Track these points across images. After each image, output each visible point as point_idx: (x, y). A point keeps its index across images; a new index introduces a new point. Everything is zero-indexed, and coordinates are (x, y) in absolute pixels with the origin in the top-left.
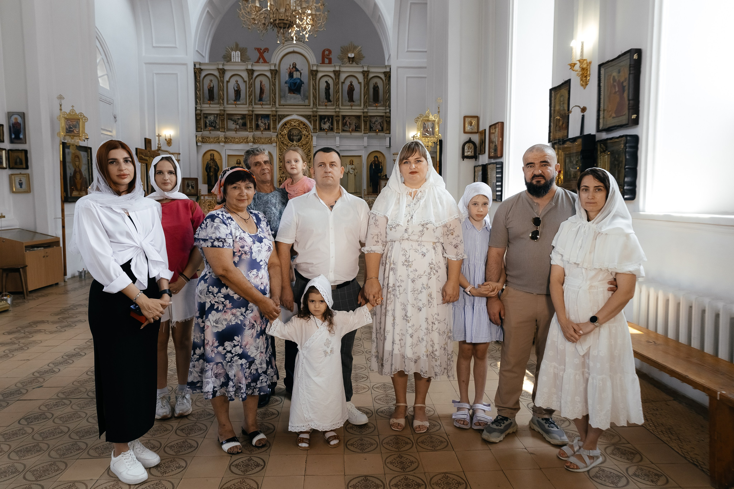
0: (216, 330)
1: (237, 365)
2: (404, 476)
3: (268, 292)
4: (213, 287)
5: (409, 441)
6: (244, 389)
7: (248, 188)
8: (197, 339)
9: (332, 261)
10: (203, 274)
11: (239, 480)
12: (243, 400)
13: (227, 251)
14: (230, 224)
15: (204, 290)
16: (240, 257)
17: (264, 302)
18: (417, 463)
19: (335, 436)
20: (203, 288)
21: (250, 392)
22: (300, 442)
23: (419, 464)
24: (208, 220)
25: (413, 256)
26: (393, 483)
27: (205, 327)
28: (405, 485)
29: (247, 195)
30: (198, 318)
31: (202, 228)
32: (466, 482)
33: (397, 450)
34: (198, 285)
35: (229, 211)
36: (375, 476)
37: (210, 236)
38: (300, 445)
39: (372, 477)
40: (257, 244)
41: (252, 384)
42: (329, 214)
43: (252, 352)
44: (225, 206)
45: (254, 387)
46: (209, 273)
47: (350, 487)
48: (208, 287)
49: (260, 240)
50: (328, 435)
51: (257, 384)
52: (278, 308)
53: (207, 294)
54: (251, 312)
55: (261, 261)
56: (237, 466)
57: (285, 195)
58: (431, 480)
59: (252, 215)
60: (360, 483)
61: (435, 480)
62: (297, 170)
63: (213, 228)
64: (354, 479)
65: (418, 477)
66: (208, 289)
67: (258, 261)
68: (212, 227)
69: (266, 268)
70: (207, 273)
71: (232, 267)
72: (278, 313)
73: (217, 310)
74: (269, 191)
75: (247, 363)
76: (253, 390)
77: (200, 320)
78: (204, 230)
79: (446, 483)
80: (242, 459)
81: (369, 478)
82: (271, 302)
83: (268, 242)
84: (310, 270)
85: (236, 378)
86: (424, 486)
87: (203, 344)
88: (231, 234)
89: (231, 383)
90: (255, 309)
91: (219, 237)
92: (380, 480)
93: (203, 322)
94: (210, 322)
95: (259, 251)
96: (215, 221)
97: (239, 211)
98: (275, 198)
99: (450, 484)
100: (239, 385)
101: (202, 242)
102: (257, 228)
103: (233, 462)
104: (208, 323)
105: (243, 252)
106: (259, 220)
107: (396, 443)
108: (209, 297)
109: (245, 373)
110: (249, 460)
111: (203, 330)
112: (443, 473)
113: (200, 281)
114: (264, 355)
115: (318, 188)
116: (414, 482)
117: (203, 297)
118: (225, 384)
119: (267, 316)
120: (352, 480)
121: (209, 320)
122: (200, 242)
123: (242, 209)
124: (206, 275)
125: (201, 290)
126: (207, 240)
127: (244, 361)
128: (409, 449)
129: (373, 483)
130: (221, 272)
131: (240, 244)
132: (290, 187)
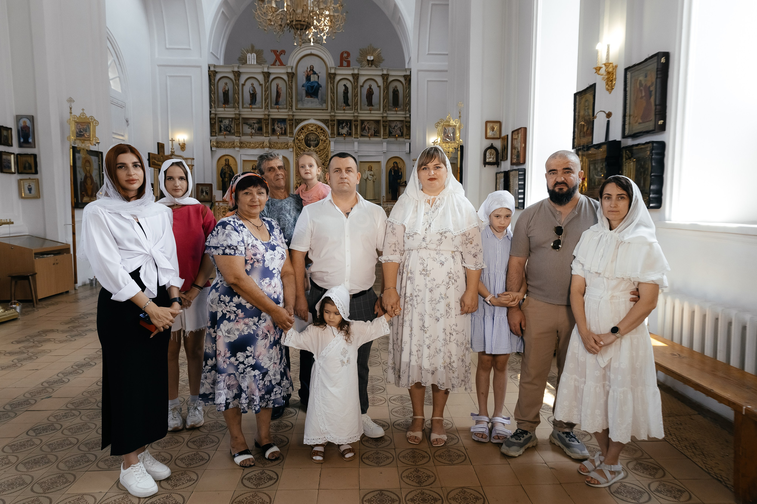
0: (228, 340)
1: (250, 376)
2: (420, 490)
3: (281, 301)
4: (225, 296)
5: (426, 455)
6: (258, 401)
7: (260, 193)
8: (209, 350)
9: (348, 270)
10: (214, 282)
11: (251, 494)
12: (257, 412)
13: (239, 260)
14: (242, 231)
15: (215, 299)
16: (252, 265)
17: (278, 312)
18: (434, 477)
19: (350, 449)
20: (215, 297)
21: (264, 405)
22: (314, 455)
23: (436, 478)
24: (219, 227)
25: (431, 265)
26: (409, 497)
27: (217, 337)
28: (422, 500)
29: (259, 201)
30: (209, 328)
31: (212, 235)
32: (483, 497)
33: (414, 464)
34: (209, 294)
35: (241, 218)
36: (390, 490)
37: (221, 243)
38: (314, 458)
39: (387, 491)
40: (270, 251)
41: (266, 397)
42: (345, 222)
43: (265, 363)
44: (236, 212)
45: (268, 399)
46: (221, 281)
47: (365, 501)
48: (220, 296)
49: (273, 248)
50: (342, 449)
51: (271, 396)
52: (292, 318)
53: (218, 304)
54: (264, 321)
55: (274, 269)
56: (249, 479)
57: (300, 202)
58: (448, 494)
59: (264, 222)
60: (375, 498)
61: (452, 495)
62: (311, 175)
63: (225, 235)
64: (369, 493)
65: (434, 492)
66: (220, 298)
67: (271, 269)
68: (223, 234)
69: (279, 277)
70: (219, 281)
71: (244, 275)
72: (291, 323)
73: (229, 320)
74: (283, 197)
75: (260, 374)
76: (267, 403)
77: (212, 330)
78: (215, 237)
79: (463, 498)
80: (255, 472)
81: (384, 492)
82: (284, 311)
83: (282, 250)
84: (325, 278)
85: (249, 390)
86: (441, 500)
87: (215, 355)
88: (243, 241)
89: (244, 395)
90: (268, 318)
91: (231, 244)
92: (396, 495)
93: (215, 332)
94: (222, 332)
95: (272, 259)
96: (227, 228)
97: (251, 217)
98: (289, 204)
99: (468, 499)
100: (252, 397)
101: (213, 250)
102: (270, 235)
103: (245, 476)
104: (219, 333)
105: (255, 260)
106: (272, 228)
107: (412, 457)
108: (221, 307)
109: (259, 384)
110: (262, 473)
111: (214, 340)
112: (460, 488)
113: (211, 290)
114: (277, 367)
115: (334, 194)
116: (431, 497)
117: (214, 306)
118: (238, 396)
119: (280, 326)
120: (367, 494)
121: (221, 330)
122: (211, 249)
123: (254, 215)
124: (217, 284)
125: (212, 299)
126: (218, 247)
127: (257, 372)
128: (426, 463)
129: (389, 498)
130: (232, 280)
131: (253, 252)
132: (304, 193)
